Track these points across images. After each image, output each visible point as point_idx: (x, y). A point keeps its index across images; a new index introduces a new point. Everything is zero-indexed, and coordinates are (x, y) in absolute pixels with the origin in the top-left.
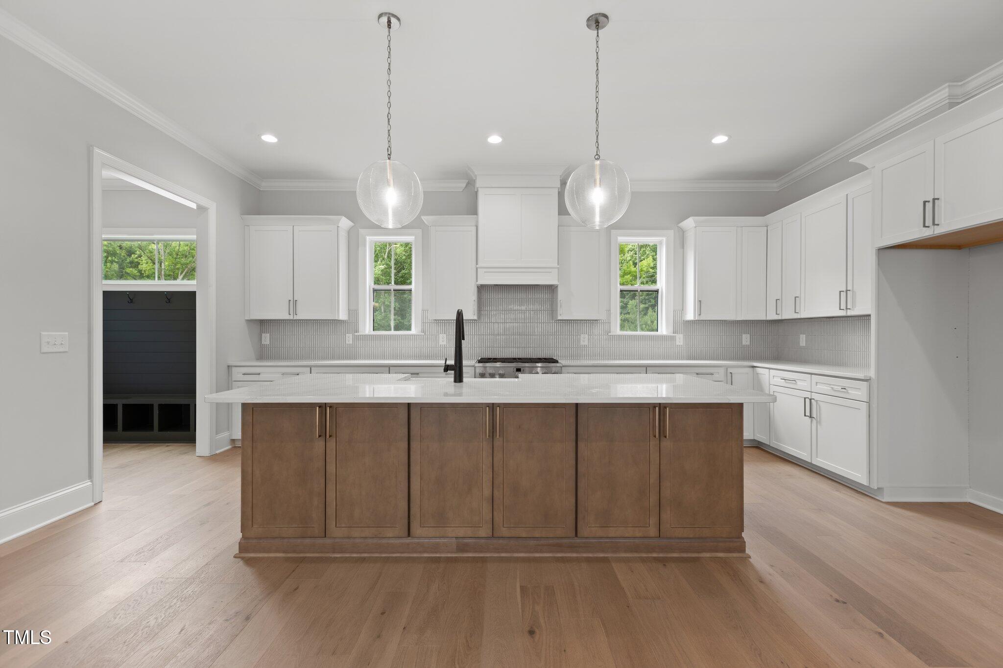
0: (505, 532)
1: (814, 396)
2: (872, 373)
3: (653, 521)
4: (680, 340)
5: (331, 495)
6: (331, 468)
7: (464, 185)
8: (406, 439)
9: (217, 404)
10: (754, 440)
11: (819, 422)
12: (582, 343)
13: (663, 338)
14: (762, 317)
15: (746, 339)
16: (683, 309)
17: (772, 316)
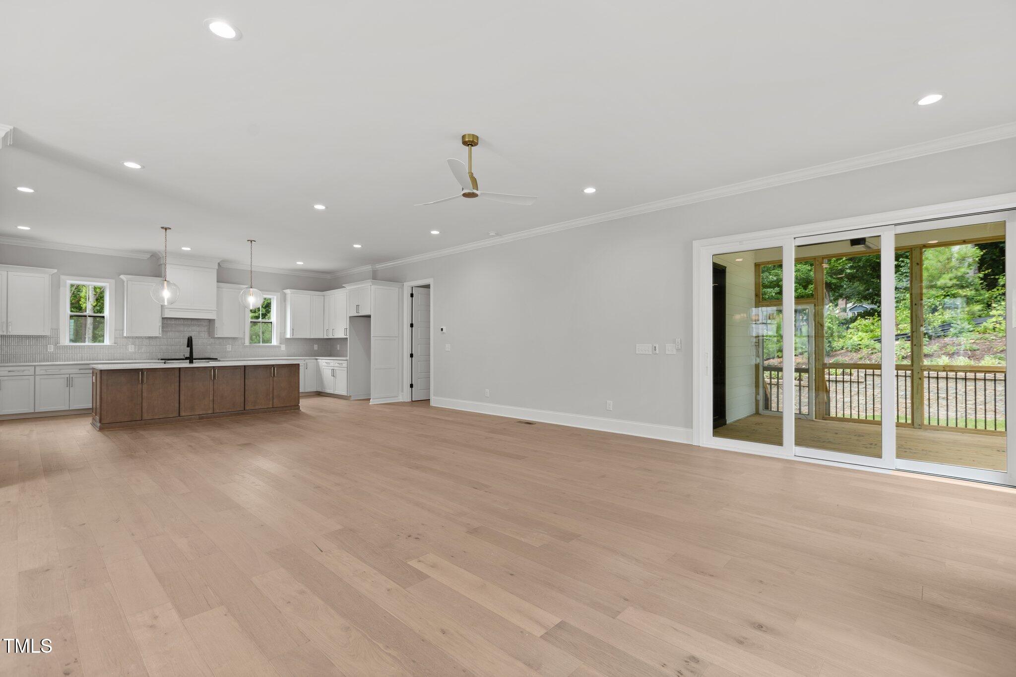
0: (218, 411)
1: (335, 368)
2: (348, 358)
3: (271, 402)
4: (283, 347)
5: (145, 404)
6: (145, 394)
7: (149, 256)
8: (178, 382)
9: (101, 370)
10: (317, 392)
11: (336, 378)
12: (228, 350)
13: (274, 347)
14: (321, 337)
15: (316, 347)
16: (285, 332)
17: (326, 337)
